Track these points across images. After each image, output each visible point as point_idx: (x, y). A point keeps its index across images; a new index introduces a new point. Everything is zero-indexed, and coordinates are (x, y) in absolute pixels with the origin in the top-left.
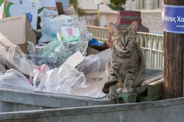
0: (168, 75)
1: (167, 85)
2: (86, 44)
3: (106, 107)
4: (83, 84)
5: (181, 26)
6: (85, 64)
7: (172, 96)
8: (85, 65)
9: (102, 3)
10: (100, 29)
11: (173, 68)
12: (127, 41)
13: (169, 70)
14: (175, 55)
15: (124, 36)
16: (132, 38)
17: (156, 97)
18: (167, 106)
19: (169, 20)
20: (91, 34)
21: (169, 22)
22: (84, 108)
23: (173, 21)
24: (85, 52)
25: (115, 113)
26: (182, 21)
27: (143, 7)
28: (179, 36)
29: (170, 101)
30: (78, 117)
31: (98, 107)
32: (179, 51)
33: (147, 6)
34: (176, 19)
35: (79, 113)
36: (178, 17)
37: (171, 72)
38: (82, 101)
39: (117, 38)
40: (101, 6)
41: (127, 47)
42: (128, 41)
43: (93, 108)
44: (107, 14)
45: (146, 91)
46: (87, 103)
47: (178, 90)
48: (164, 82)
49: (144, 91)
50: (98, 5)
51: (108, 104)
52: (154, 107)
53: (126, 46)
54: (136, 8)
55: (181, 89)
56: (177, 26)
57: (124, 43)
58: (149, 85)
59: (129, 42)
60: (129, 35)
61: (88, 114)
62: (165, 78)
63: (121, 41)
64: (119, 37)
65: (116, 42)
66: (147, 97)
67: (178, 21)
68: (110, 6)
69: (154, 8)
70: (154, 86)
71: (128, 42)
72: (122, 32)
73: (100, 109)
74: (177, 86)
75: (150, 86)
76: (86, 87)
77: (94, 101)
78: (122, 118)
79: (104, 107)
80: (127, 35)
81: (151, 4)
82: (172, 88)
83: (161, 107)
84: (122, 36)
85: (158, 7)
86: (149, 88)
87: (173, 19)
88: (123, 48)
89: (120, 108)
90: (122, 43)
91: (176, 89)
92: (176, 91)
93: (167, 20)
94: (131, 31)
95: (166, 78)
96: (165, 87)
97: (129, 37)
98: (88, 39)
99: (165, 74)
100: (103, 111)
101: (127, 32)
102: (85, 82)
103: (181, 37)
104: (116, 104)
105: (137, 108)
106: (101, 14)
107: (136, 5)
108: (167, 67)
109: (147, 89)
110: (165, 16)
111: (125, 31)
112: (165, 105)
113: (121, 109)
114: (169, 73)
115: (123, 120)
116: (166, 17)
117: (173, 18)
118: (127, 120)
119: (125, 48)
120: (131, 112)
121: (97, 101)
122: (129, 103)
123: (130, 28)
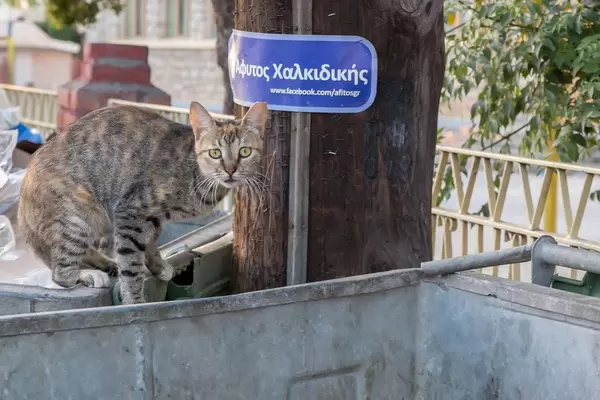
0: (246, 225)
1: (243, 253)
2: (11, 138)
3: (98, 312)
4: (6, 248)
5: (283, 91)
6: (9, 196)
7: (257, 284)
8: (10, 198)
9: (21, 19)
10: (16, 92)
11: (261, 205)
12: (237, 157)
13: (249, 210)
14: (266, 168)
15: (230, 142)
16: (251, 148)
17: (214, 285)
18: (260, 308)
19: (249, 74)
20: (17, 110)
21: (250, 79)
22: (37, 316)
23: (260, 76)
24: (9, 160)
25: (120, 329)
26: (286, 78)
27: (139, 32)
28: (276, 118)
29: (267, 295)
30: (22, 342)
31: (76, 315)
32: (278, 158)
33: (150, 29)
34: (271, 72)
35: (25, 332)
36: (275, 65)
37: (254, 215)
38: (20, 298)
39: (210, 147)
40: (17, 26)
41: (236, 175)
42: (240, 156)
43: (62, 316)
44: (36, 51)
45: (191, 268)
46: (33, 303)
47: (275, 266)
48: (235, 245)
49: (185, 269)
50: (10, 25)
51: (91, 307)
52: (224, 312)
53: (235, 170)
54: (119, 36)
55: (281, 264)
56: (273, 91)
57: (227, 162)
58: (195, 253)
59: (243, 160)
60: (243, 140)
61: (50, 333)
62: (237, 232)
63: (220, 156)
64: (214, 145)
65: (207, 160)
66: (190, 284)
67: (275, 77)
68: (44, 27)
69: (167, 35)
70: (211, 255)
71: (239, 161)
72: (223, 132)
73: (82, 317)
74: (272, 255)
75: (199, 255)
76: (16, 257)
77: (53, 297)
78: (139, 342)
79: (91, 313)
80: (237, 140)
81: (159, 25)
82: (256, 259)
83: (244, 310)
84: (222, 141)
85: (181, 32)
86: (196, 259)
87: (260, 71)
88: (226, 175)
89: (136, 315)
90: (222, 161)
91: (268, 262)
92: (269, 269)
93: (243, 74)
94: (249, 128)
95: (241, 234)
96: (239, 259)
97: (242, 145)
98: (7, 122)
99: (238, 221)
100: (88, 325)
101: (237, 130)
102: (13, 242)
103: (284, 120)
104: (113, 304)
105: (180, 316)
106: (20, 49)
107: (118, 26)
108: (242, 204)
109: (192, 263)
110: (240, 62)
111: (232, 127)
112: (254, 306)
113: (138, 318)
114: (249, 220)
115: (142, 348)
116: (243, 64)
117: (260, 67)
118: (153, 347)
119: (231, 176)
120: (162, 327)
121: (63, 299)
122: (149, 302)
123: (245, 121)
